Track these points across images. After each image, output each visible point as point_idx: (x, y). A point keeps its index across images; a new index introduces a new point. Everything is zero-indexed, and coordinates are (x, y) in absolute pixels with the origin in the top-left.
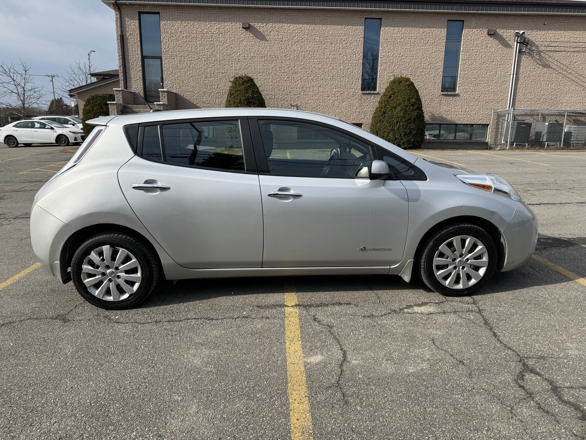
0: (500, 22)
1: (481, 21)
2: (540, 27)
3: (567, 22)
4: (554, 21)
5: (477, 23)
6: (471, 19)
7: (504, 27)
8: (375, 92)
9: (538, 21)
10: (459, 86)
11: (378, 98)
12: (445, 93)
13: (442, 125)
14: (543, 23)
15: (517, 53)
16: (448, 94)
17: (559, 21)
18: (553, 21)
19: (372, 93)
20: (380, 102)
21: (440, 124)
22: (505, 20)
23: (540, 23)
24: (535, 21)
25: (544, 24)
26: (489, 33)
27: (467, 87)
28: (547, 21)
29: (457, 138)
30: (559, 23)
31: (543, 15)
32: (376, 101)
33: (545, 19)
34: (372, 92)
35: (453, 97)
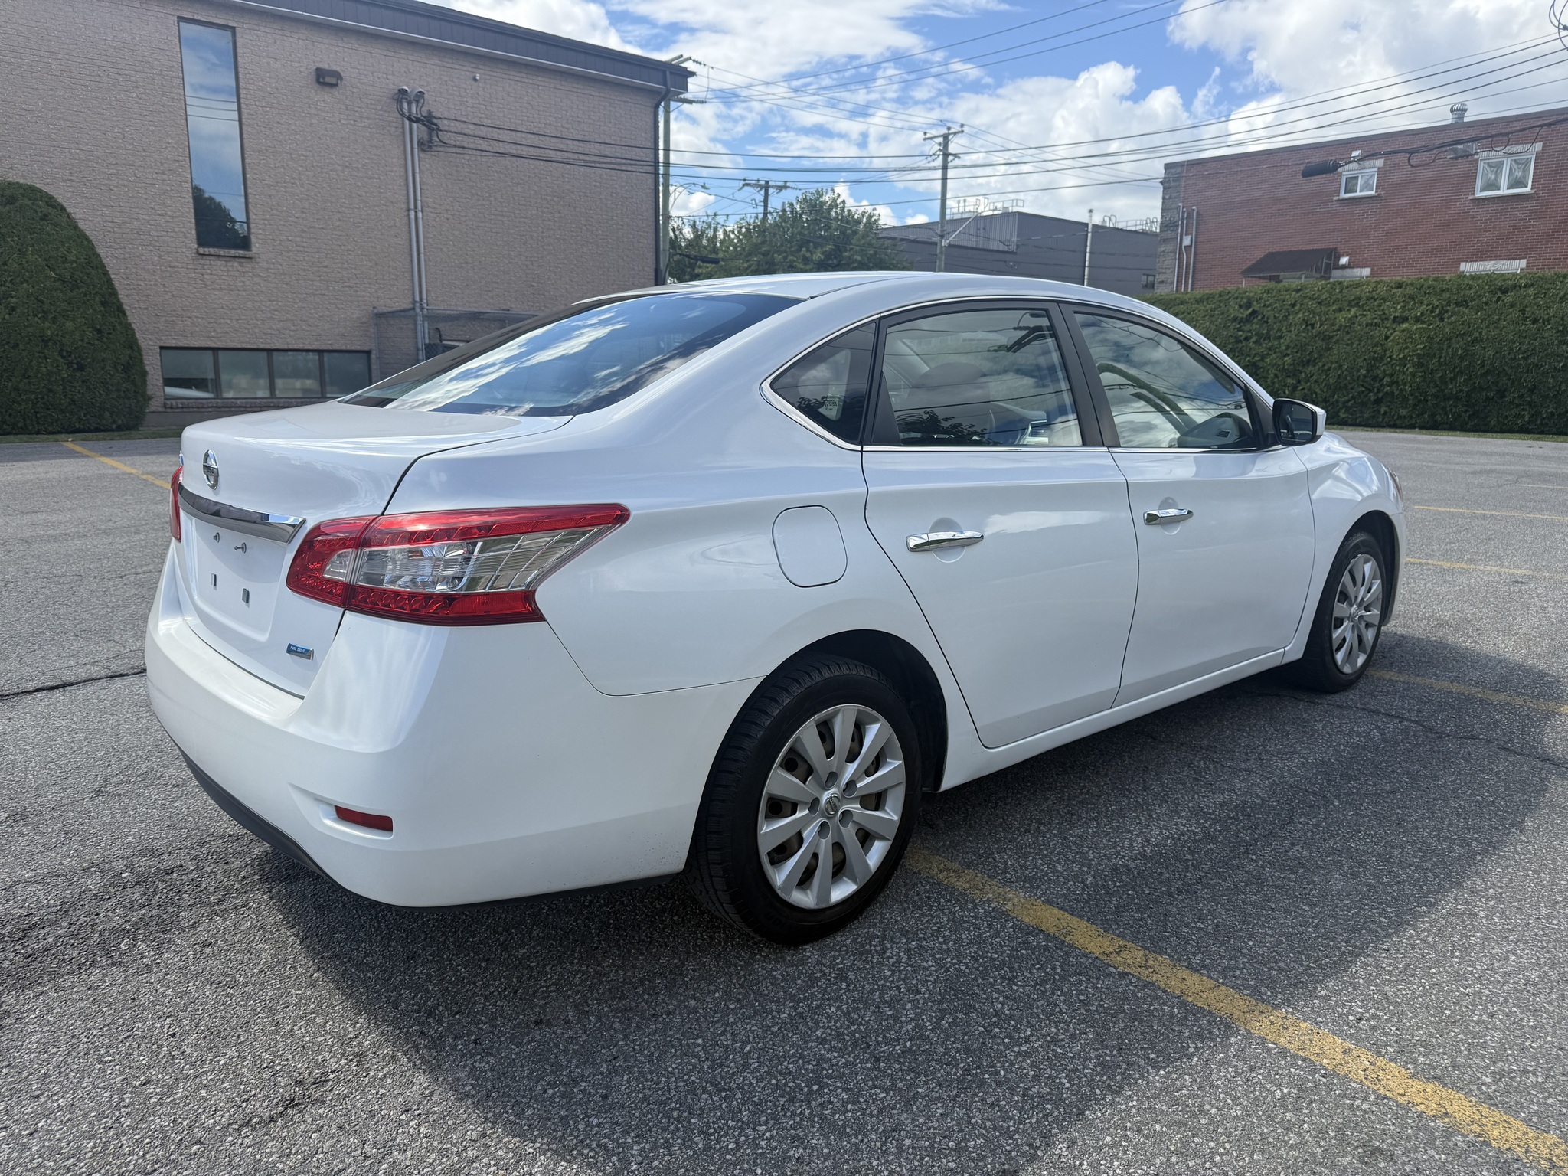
0: (350, 51)
1: (291, 40)
2: (464, 86)
3: (531, 81)
4: (499, 75)
5: (278, 42)
6: (257, 28)
7: (363, 67)
9: (456, 66)
12: (212, 250)
13: (220, 352)
14: (472, 76)
15: (416, 151)
16: (222, 253)
17: (512, 77)
18: (495, 74)
21: (216, 350)
22: (364, 48)
23: (463, 73)
24: (448, 65)
25: (475, 79)
26: (321, 80)
27: (280, 238)
28: (480, 71)
29: (278, 394)
30: (512, 83)
31: (466, 54)
33: (473, 66)
35: (241, 265)
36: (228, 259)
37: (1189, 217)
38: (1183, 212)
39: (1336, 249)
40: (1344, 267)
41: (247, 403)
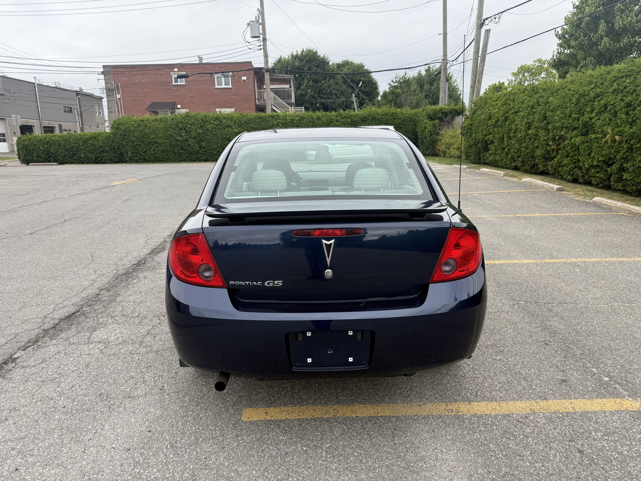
37: (118, 87)
38: (115, 85)
39: (175, 102)
40: (179, 109)
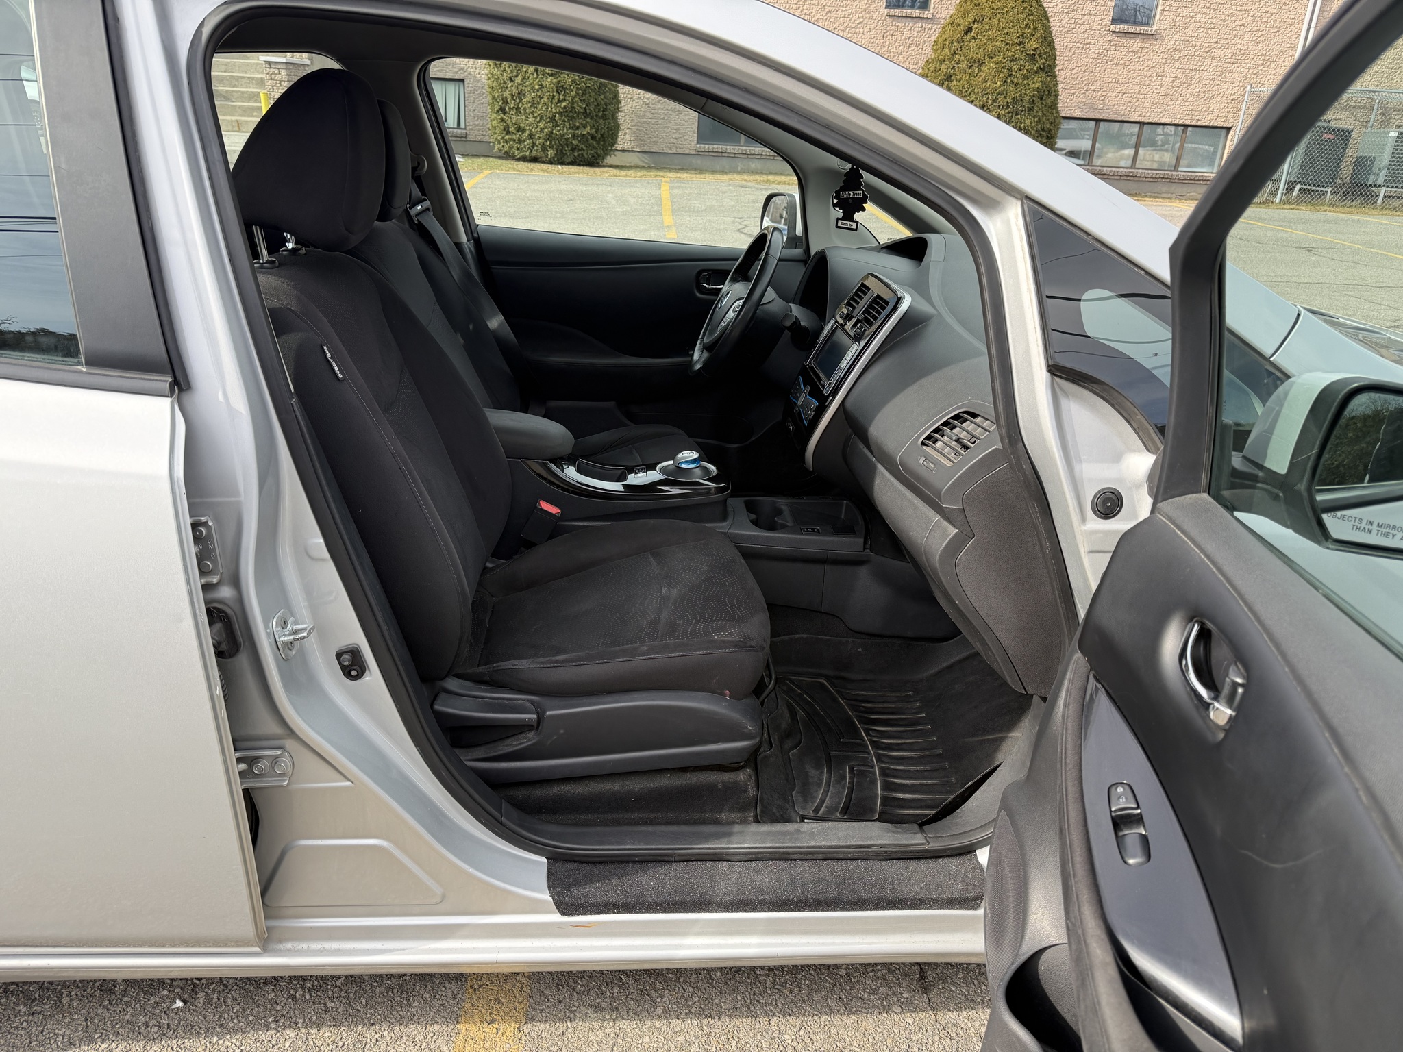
8: (924, 14)
10: (1163, 10)
11: (932, 33)
12: (1121, 27)
13: (1102, 123)
16: (1130, 31)
19: (917, 15)
20: (939, 45)
21: (1098, 121)
27: (1184, 14)
29: (1138, 164)
32: (924, 42)
34: (917, 13)
35: (1143, 40)
36: (1133, 36)
41: (1111, 171)
